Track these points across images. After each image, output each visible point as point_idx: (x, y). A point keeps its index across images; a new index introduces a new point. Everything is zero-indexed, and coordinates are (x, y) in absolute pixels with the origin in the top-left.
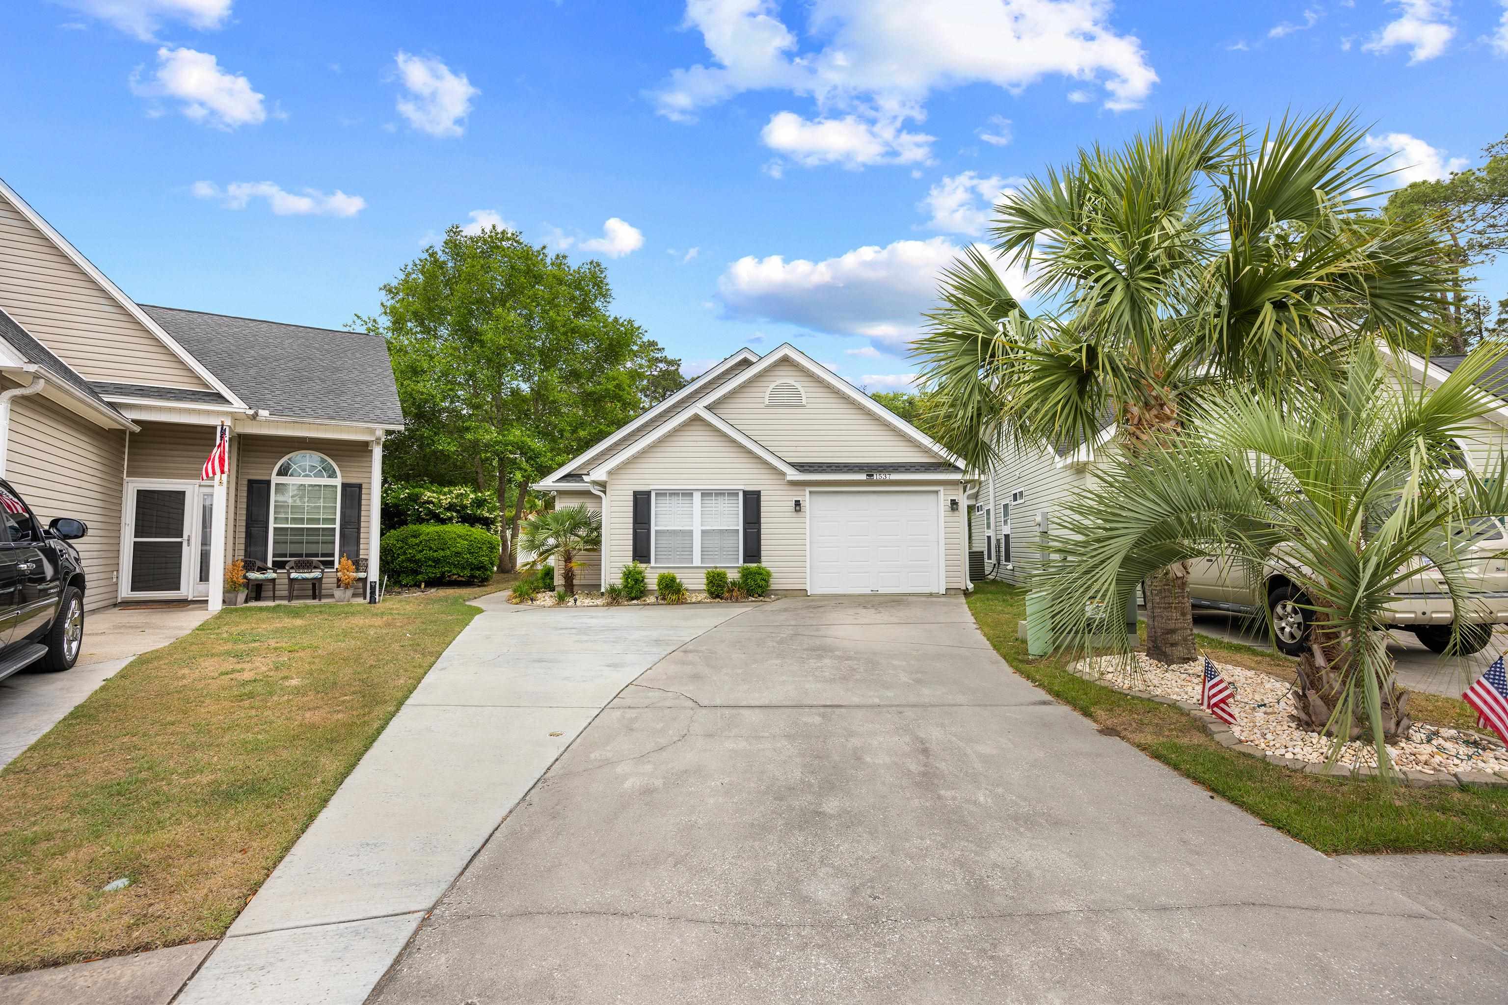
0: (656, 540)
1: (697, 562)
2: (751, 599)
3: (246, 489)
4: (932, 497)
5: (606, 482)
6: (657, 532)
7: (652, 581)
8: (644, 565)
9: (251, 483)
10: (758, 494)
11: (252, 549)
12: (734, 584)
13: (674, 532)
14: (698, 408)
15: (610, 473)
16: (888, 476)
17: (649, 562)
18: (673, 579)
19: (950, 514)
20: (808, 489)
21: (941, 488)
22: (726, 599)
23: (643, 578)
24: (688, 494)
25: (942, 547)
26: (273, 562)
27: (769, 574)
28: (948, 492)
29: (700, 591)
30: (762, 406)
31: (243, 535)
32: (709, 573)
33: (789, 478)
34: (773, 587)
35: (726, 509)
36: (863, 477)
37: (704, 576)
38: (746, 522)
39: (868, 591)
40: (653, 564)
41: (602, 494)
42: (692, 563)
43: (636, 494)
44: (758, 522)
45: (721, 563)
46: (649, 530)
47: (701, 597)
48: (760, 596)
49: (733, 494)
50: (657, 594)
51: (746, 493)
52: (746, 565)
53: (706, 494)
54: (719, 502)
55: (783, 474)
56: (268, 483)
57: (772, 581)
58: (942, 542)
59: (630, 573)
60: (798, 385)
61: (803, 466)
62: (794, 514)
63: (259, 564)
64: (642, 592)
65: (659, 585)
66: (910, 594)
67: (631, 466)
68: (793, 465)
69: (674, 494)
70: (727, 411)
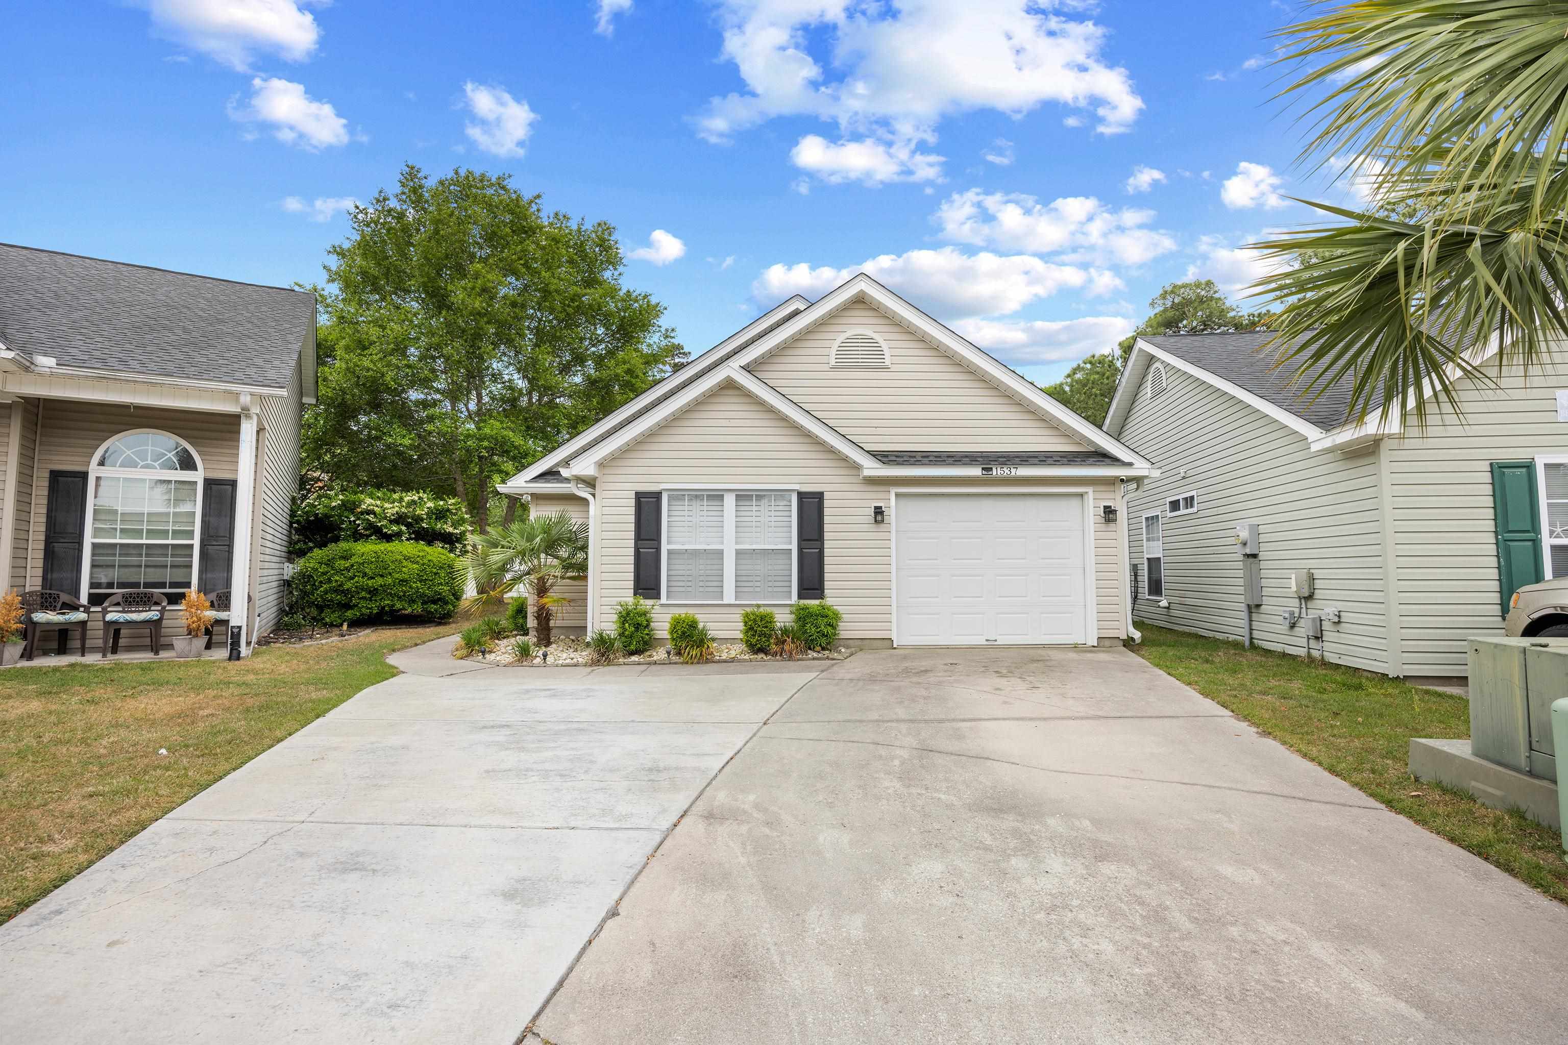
0: (668, 564)
1: (729, 597)
2: (812, 654)
3: (47, 484)
4: (1075, 503)
5: (595, 479)
6: (670, 552)
7: (662, 626)
8: (650, 602)
9: (55, 476)
10: (819, 497)
11: (55, 575)
12: (785, 631)
13: (695, 553)
14: (732, 370)
15: (601, 465)
16: (1013, 471)
17: (658, 596)
18: (693, 625)
19: (1103, 527)
20: (894, 490)
21: (1089, 490)
22: (775, 654)
23: (649, 621)
24: (717, 497)
25: (1091, 577)
26: (90, 595)
27: (837, 616)
28: (1099, 495)
29: (733, 640)
30: (826, 367)
31: (41, 555)
32: (747, 615)
33: (866, 473)
34: (843, 634)
35: (773, 519)
36: (976, 471)
37: (739, 618)
38: (802, 538)
39: (981, 641)
40: (664, 600)
41: (590, 497)
42: (722, 599)
43: (640, 497)
44: (820, 538)
45: (764, 598)
46: (658, 549)
47: (736, 650)
48: (823, 649)
49: (781, 494)
50: (670, 646)
51: (801, 496)
52: (802, 602)
53: (742, 497)
54: (762, 508)
55: (857, 467)
56: (84, 476)
57: (841, 625)
58: (1091, 567)
59: (628, 614)
60: (877, 337)
61: (886, 456)
62: (873, 527)
63: (64, 597)
64: (646, 643)
65: (672, 633)
66: (1044, 646)
67: (633, 455)
68: (874, 455)
69: (696, 496)
70: (777, 374)
